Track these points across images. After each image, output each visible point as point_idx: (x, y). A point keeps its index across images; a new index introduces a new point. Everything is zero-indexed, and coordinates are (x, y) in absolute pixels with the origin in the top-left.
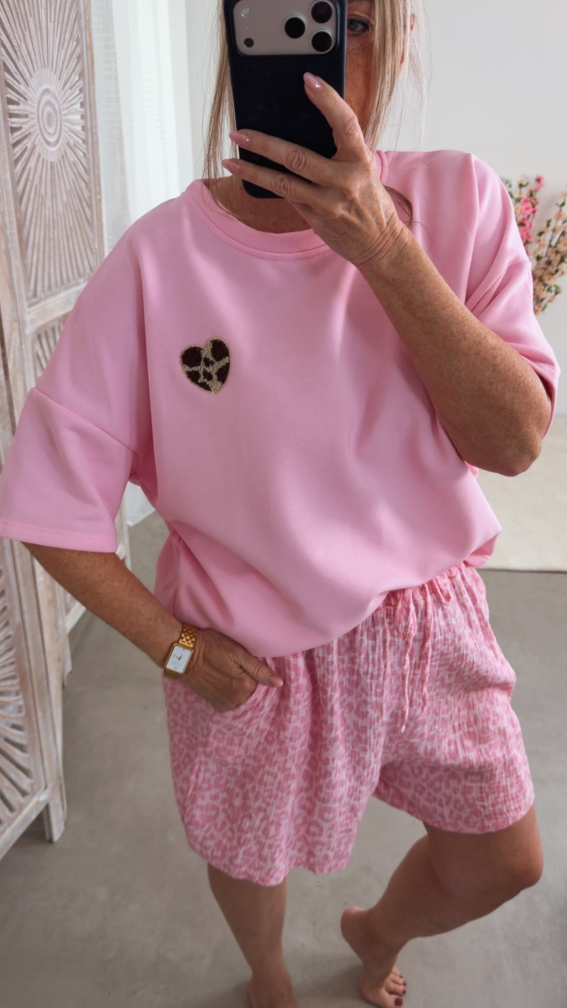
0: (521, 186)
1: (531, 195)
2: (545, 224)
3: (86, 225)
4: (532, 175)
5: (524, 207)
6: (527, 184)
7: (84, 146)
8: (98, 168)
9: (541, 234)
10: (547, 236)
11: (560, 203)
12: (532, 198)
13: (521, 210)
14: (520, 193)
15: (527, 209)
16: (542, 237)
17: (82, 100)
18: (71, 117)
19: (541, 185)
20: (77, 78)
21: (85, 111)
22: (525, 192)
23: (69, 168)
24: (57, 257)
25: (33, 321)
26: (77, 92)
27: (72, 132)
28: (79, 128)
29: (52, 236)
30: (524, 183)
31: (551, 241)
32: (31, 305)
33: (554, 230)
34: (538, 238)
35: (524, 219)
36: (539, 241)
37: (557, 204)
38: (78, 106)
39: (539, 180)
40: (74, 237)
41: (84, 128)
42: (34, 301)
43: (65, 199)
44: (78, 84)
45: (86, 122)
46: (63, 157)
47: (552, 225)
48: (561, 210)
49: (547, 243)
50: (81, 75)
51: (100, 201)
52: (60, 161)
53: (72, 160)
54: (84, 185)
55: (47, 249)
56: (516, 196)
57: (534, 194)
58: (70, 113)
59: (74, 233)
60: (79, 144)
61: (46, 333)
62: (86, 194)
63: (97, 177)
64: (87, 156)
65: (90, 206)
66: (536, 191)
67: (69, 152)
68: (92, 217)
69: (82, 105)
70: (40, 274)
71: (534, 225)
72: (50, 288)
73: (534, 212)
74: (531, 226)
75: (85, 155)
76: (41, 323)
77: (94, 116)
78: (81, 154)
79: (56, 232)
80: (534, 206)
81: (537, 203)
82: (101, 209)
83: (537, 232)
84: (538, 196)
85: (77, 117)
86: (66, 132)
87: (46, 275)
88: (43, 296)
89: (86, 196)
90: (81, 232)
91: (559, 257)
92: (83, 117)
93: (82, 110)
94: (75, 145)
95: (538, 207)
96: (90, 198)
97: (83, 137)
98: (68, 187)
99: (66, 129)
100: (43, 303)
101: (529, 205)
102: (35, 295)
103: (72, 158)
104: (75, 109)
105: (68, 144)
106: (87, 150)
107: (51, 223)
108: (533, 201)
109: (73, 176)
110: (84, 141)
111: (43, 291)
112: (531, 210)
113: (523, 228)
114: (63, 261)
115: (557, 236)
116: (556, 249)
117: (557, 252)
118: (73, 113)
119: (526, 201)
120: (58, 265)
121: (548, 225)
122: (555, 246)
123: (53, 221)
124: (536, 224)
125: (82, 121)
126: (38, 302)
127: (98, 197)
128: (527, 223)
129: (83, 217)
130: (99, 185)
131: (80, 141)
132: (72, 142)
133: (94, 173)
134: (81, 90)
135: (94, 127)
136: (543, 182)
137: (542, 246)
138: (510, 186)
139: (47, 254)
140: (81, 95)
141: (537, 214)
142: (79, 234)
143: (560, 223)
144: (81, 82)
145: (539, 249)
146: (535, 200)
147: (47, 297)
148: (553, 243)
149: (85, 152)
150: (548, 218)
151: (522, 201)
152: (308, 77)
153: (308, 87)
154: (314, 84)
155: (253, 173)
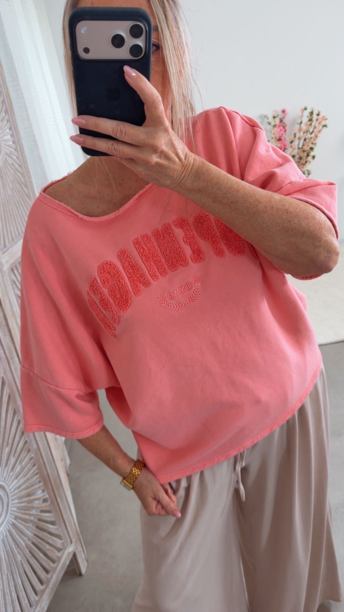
0: (274, 117)
1: (281, 121)
2: (293, 136)
3: (26, 198)
4: (279, 109)
5: (279, 130)
6: (278, 115)
7: (16, 152)
8: (27, 163)
9: (292, 142)
10: (296, 143)
11: (299, 122)
12: (282, 123)
13: (278, 132)
14: (275, 122)
15: (281, 130)
16: (293, 144)
17: (9, 126)
18: (5, 138)
19: (286, 114)
20: (4, 114)
21: (13, 132)
22: (277, 121)
23: (10, 168)
24: (13, 221)
25: (7, 262)
26: (6, 122)
27: (8, 146)
28: (11, 143)
29: (8, 209)
30: (276, 115)
31: (298, 145)
32: (4, 253)
33: (299, 139)
34: (290, 145)
35: (280, 137)
36: (292, 147)
37: (297, 123)
38: (8, 130)
39: (284, 111)
40: (21, 207)
41: (14, 142)
42: (5, 250)
43: (11, 186)
44: (5, 118)
45: (14, 138)
46: (5, 162)
47: (297, 136)
48: (300, 127)
49: (297, 147)
50: (6, 112)
51: (31, 182)
52: (3, 165)
53: (10, 162)
54: (20, 175)
55: (7, 218)
56: (273, 124)
57: (282, 120)
58: (4, 136)
59: (20, 204)
60: (13, 152)
61: (16, 266)
62: (23, 180)
63: (27, 168)
64: (19, 158)
65: (26, 186)
66: (284, 118)
67: (8, 158)
68: (29, 192)
69: (10, 129)
70: (5, 233)
71: (287, 138)
72: (13, 240)
73: (285, 131)
74: (285, 139)
75: (17, 157)
76: (12, 261)
77: (18, 133)
78: (15, 157)
79: (10, 207)
80: (284, 127)
81: (286, 125)
82: (33, 187)
83: (289, 142)
84: (285, 121)
85: (9, 137)
86: (4, 147)
87: (9, 233)
88: (10, 246)
89: (23, 181)
90: (25, 203)
91: (305, 154)
92: (12, 136)
93: (11, 132)
94: (10, 153)
95: (287, 128)
96: (26, 182)
97: (14, 147)
98: (11, 178)
99: (4, 146)
100: (10, 250)
101: (282, 128)
102: (5, 246)
103: (10, 161)
104: (7, 132)
105: (7, 154)
106: (18, 154)
107: (6, 202)
108: (284, 125)
109: (12, 172)
110: (15, 150)
111: (9, 242)
112: (283, 130)
113: (281, 142)
114: (17, 223)
115: (302, 142)
116: (303, 149)
117: (304, 151)
118: (6, 135)
119: (279, 126)
120: (15, 225)
121: (295, 136)
122: (302, 148)
123: (7, 201)
124: (288, 137)
125: (12, 138)
126: (8, 250)
127: (30, 180)
128: (283, 138)
129: (24, 193)
130: (29, 173)
131: (13, 150)
132: (8, 152)
133: (25, 166)
134: (8, 121)
135: (19, 140)
136: (286, 112)
137: (294, 149)
138: (268, 118)
139: (7, 221)
140: (9, 123)
141: (287, 131)
142: (23, 204)
143: (302, 133)
144: (7, 116)
145: (292, 151)
146: (284, 123)
147: (12, 246)
148: (300, 146)
149: (17, 155)
150: (294, 132)
151: (277, 126)
152: (126, 68)
153: (127, 76)
154: (131, 73)
155: (91, 142)
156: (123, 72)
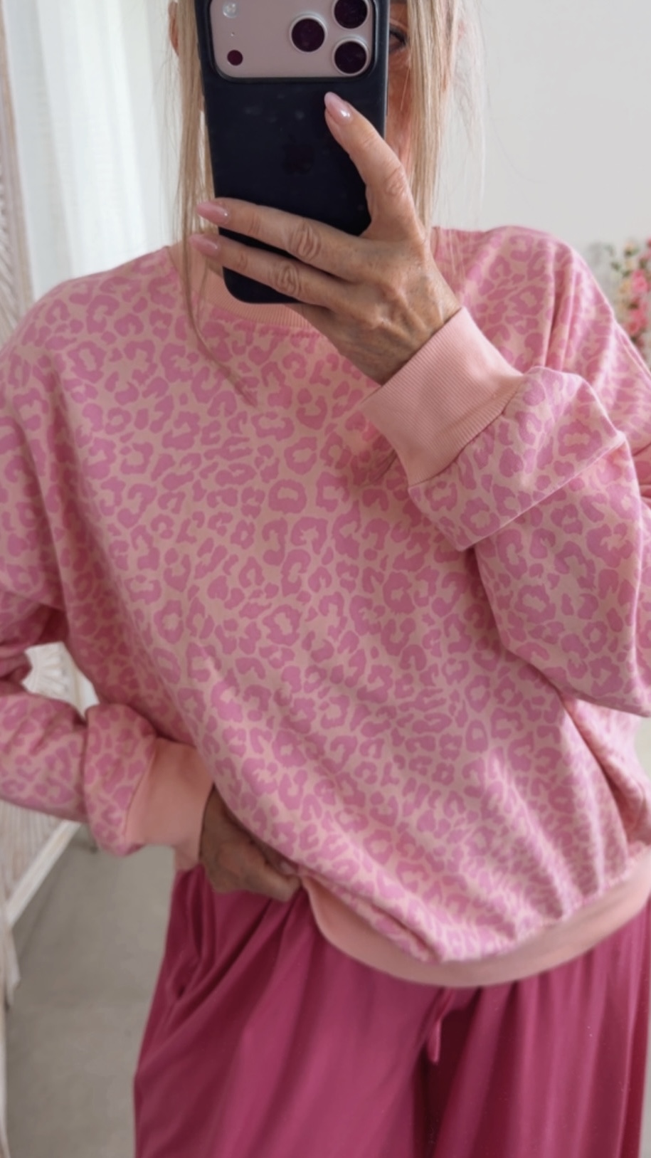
152: (331, 99)
153: (331, 116)
154: (340, 110)
155: (239, 258)
156: (322, 107)
